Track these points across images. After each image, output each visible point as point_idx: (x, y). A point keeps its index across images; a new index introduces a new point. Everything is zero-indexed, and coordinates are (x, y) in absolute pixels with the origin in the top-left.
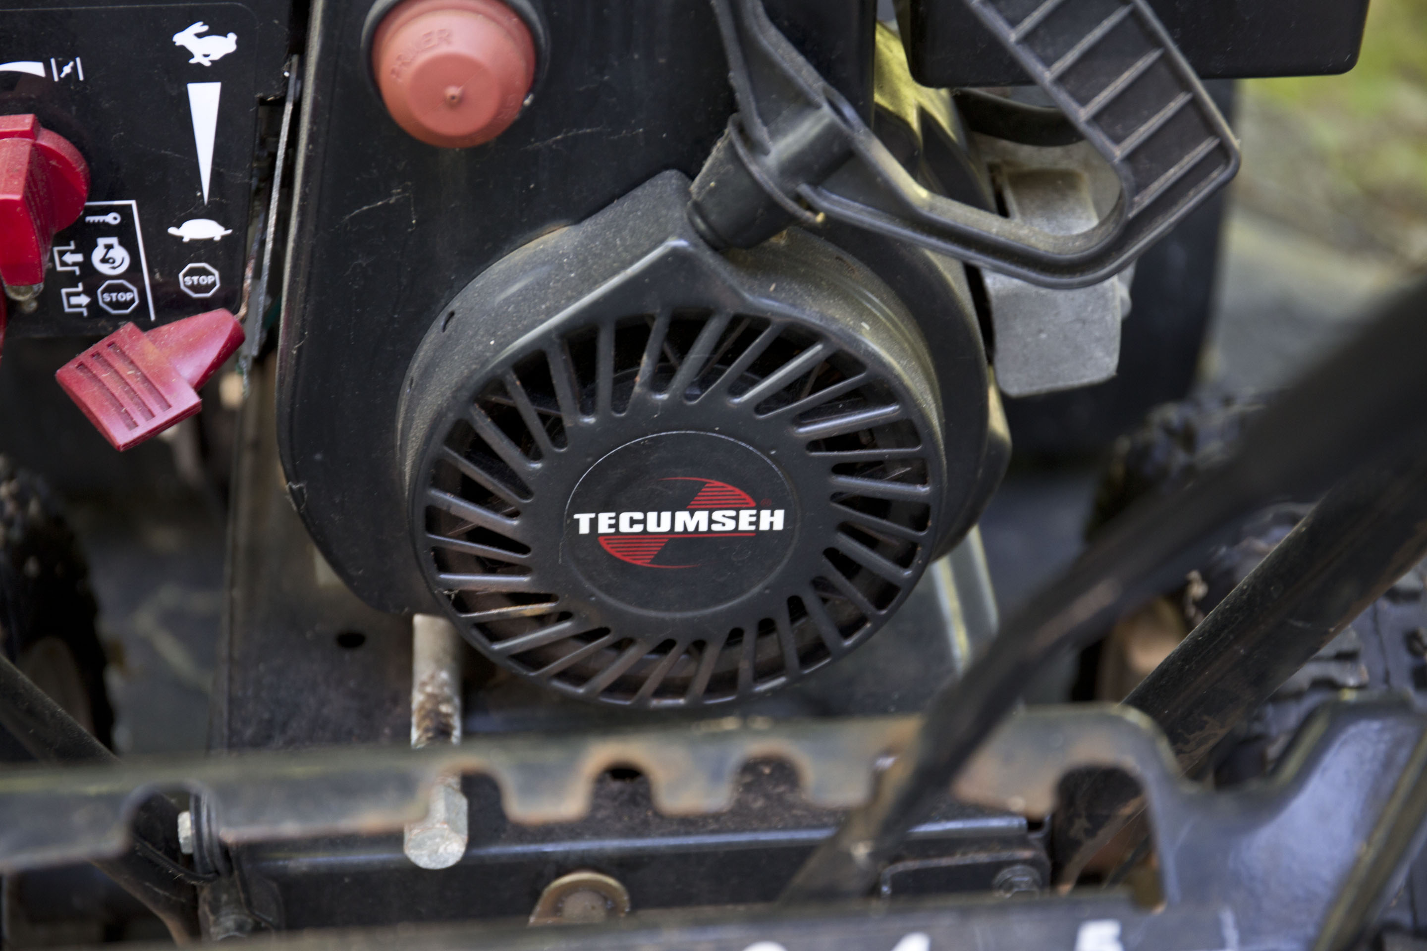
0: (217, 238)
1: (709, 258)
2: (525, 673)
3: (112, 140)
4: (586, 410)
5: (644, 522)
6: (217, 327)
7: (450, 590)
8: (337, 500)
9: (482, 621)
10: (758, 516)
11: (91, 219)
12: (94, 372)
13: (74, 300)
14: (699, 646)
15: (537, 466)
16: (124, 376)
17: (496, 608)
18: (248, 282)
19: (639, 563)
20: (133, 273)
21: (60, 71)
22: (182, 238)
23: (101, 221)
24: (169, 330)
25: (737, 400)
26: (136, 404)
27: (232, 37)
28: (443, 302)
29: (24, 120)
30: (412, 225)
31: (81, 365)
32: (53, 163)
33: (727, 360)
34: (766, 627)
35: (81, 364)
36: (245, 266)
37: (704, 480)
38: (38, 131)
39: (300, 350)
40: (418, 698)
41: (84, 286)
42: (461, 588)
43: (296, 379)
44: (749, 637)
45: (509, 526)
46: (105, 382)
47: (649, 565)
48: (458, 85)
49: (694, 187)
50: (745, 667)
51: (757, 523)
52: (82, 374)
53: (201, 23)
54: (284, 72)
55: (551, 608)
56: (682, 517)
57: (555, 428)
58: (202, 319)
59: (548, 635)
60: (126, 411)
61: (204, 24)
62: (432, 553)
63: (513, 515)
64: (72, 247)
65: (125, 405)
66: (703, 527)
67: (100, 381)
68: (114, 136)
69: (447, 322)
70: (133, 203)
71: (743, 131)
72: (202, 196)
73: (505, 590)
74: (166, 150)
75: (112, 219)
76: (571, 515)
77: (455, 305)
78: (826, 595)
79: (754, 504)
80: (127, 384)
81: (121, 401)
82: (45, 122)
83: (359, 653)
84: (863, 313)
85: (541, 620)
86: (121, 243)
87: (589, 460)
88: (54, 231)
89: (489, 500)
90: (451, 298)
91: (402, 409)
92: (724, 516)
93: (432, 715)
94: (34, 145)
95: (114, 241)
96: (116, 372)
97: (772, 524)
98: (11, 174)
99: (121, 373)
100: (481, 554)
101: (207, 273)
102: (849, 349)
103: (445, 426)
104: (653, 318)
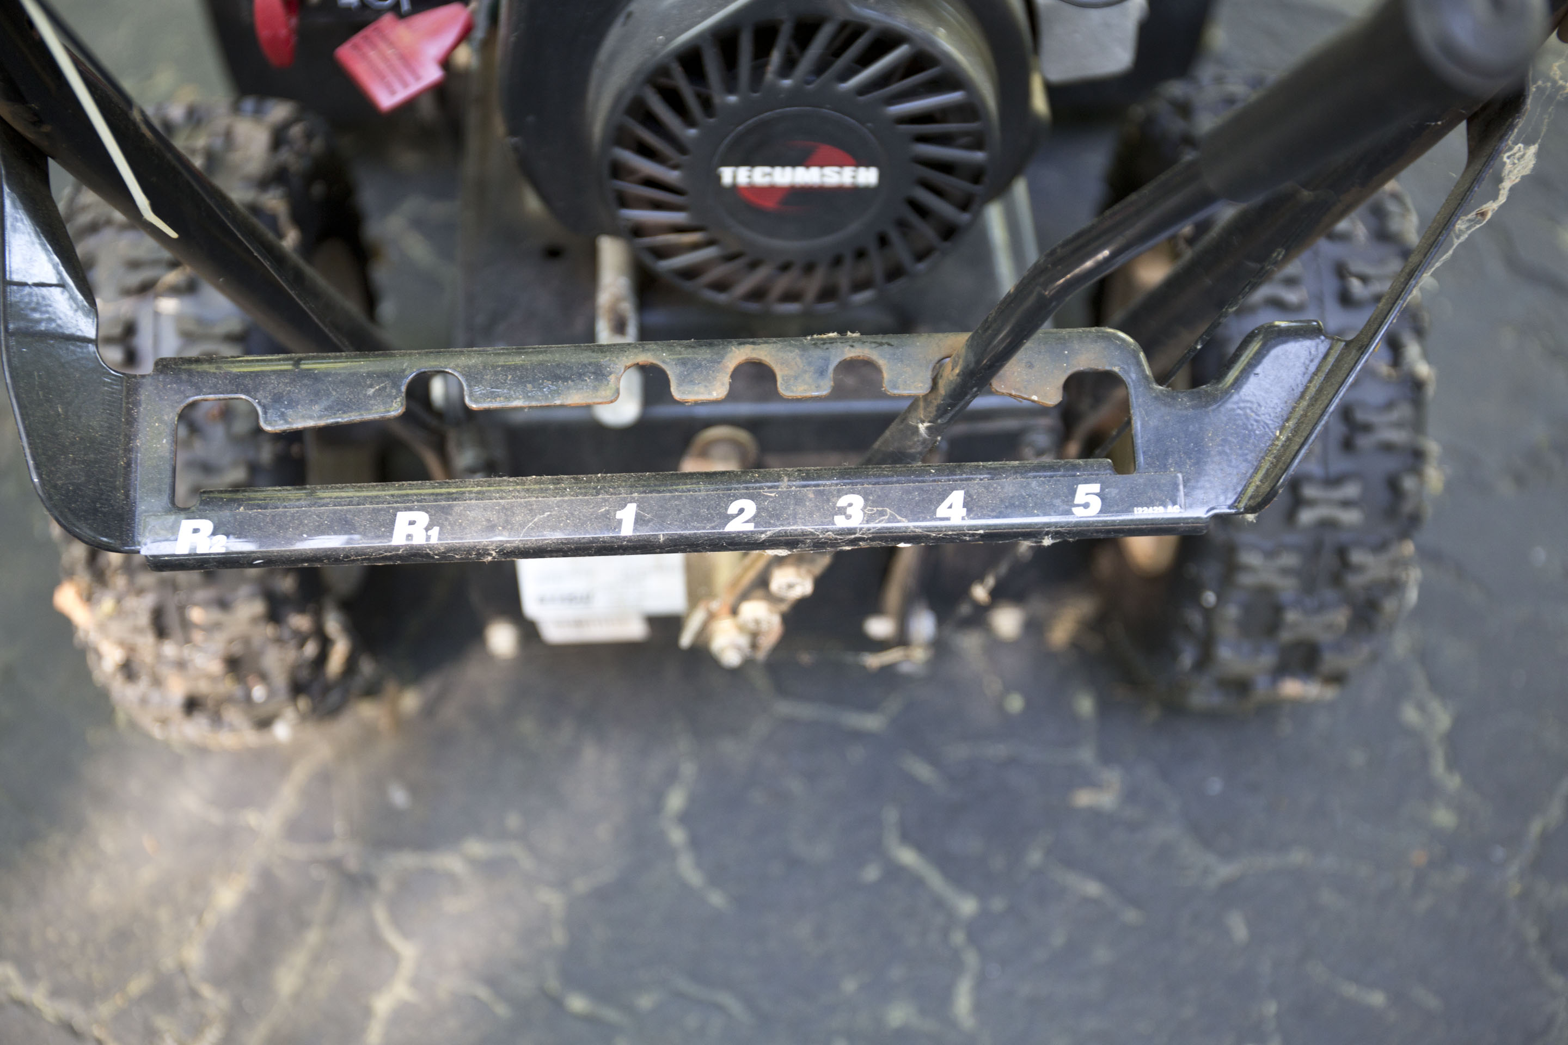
2: (683, 283)
4: (731, 91)
6: (454, 18)
7: (629, 222)
8: (544, 151)
9: (651, 245)
12: (365, 52)
14: (811, 267)
15: (693, 131)
16: (386, 55)
17: (662, 236)
24: (419, 18)
25: (845, 85)
26: (396, 77)
28: (624, 3)
33: (838, 53)
34: (861, 254)
35: (354, 45)
39: (516, 37)
40: (603, 298)
42: (636, 220)
44: (848, 262)
45: (672, 176)
46: (373, 60)
50: (844, 283)
52: (355, 53)
55: (702, 237)
57: (707, 104)
58: (442, 10)
59: (700, 257)
60: (389, 82)
62: (615, 194)
63: (675, 167)
65: (388, 77)
67: (369, 59)
69: (626, 18)
76: (717, 169)
78: (906, 231)
80: (388, 61)
81: (384, 73)
83: (560, 263)
84: (940, 21)
85: (693, 246)
87: (733, 127)
89: (655, 155)
91: (593, 85)
93: (614, 312)
96: (381, 52)
99: (384, 52)
100: (651, 195)
102: (929, 48)
103: (626, 101)
104: (781, 22)
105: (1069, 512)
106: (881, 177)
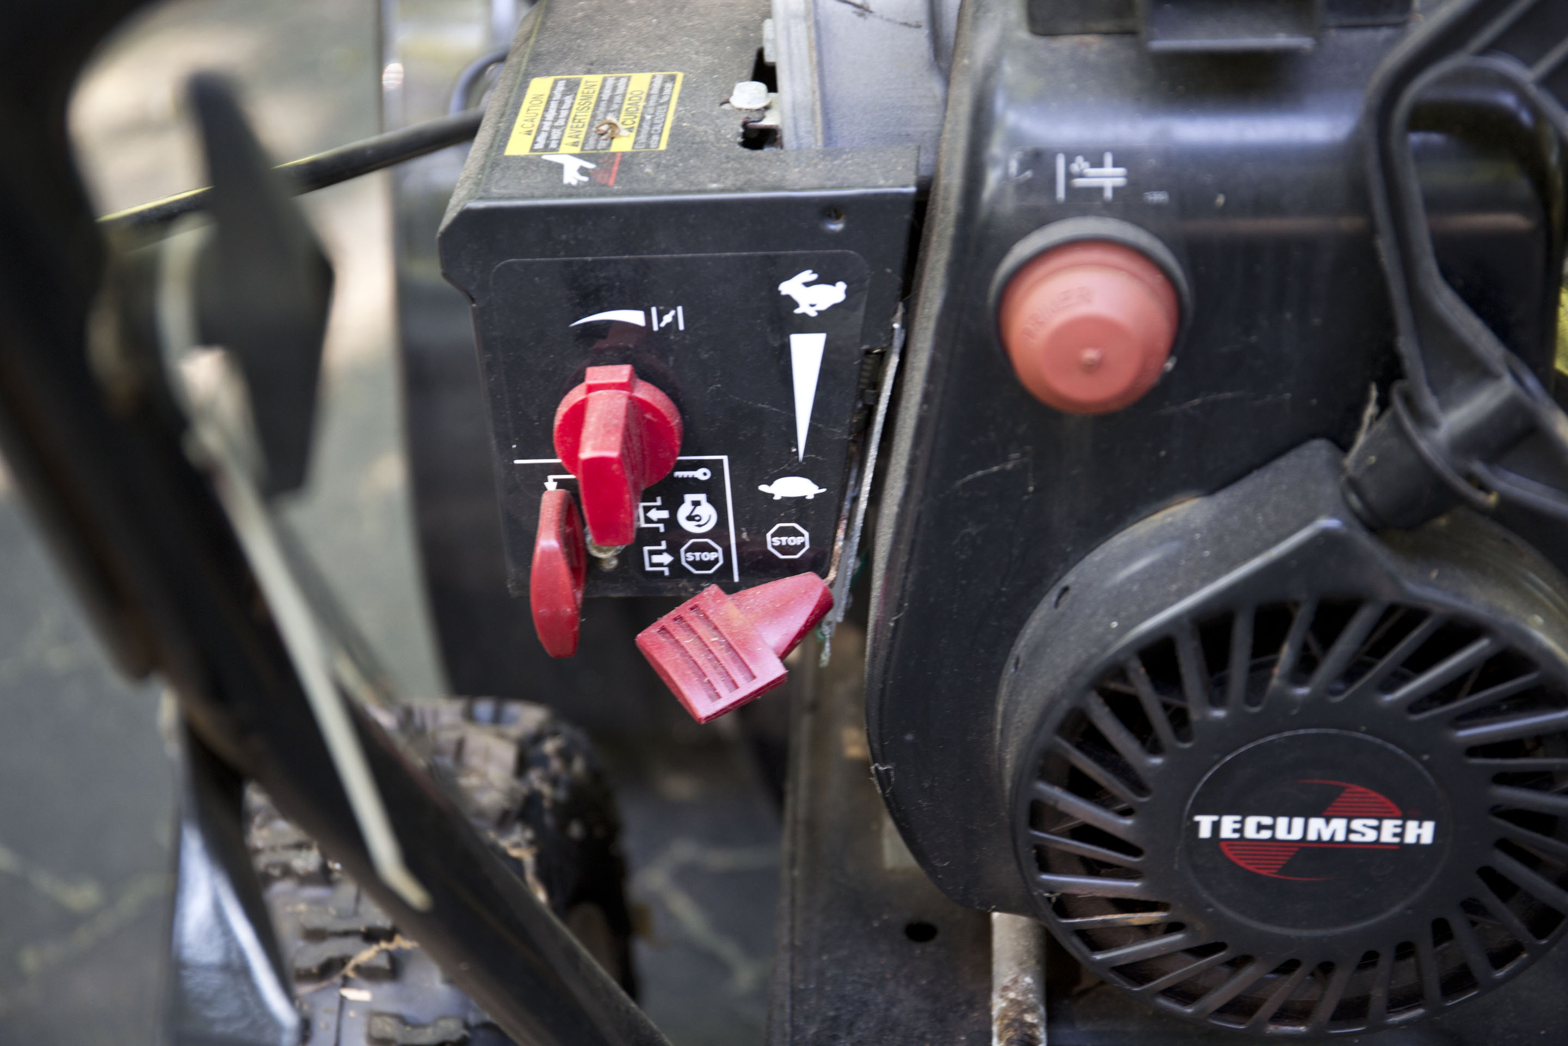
0: (810, 496)
1: (1364, 540)
2: (1128, 987)
3: (708, 391)
4: (1216, 702)
5: (1272, 827)
6: (805, 593)
7: (1051, 893)
8: (926, 785)
9: (1084, 928)
10: (1403, 827)
11: (679, 474)
12: (677, 638)
13: (656, 559)
14: (1326, 968)
15: (1157, 761)
16: (707, 643)
17: (1100, 914)
18: (839, 544)
19: (1264, 873)
20: (719, 532)
21: (660, 320)
22: (773, 495)
23: (690, 476)
24: (754, 594)
25: (1389, 698)
26: (719, 674)
27: (841, 287)
28: (1056, 575)
29: (620, 371)
30: (1027, 493)
31: (664, 630)
32: (648, 416)
33: (1379, 651)
34: (1405, 950)
35: (663, 628)
36: (836, 527)
37: (1344, 784)
38: (635, 382)
39: (897, 622)
40: (998, 1004)
41: (668, 544)
42: (1065, 891)
43: (890, 654)
44: (1385, 961)
45: (1122, 825)
46: (688, 649)
47: (1276, 876)
48: (1094, 346)
49: (1350, 460)
50: (1378, 995)
51: (1401, 835)
52: (663, 640)
53: (810, 271)
54: (894, 323)
55: (1162, 917)
56: (1316, 824)
57: (1179, 719)
58: (788, 583)
59: (1157, 947)
60: (709, 682)
61: (814, 273)
62: (1034, 851)
63: (1126, 813)
64: (659, 502)
65: (708, 674)
66: (1340, 837)
67: (682, 647)
68: (711, 388)
69: (1060, 597)
70: (725, 458)
71: (1409, 400)
72: (797, 453)
73: (1111, 895)
74: (763, 404)
75: (701, 474)
76: (1190, 817)
77: (1069, 579)
78: (1475, 918)
79: (1399, 813)
80: (710, 651)
81: (705, 670)
82: (643, 373)
83: (930, 947)
84: (1535, 605)
85: (1147, 931)
86: (709, 500)
87: (1216, 757)
88: (643, 487)
89: (1097, 795)
90: (1066, 571)
91: (1004, 690)
92: (1365, 825)
93: (1017, 1025)
94: (630, 398)
95: (702, 497)
96: (699, 638)
97: (1419, 836)
98: (608, 429)
99: (705, 640)
100: (1087, 854)
101: (798, 534)
102: (1521, 645)
103: (1059, 714)
104: (1297, 604)
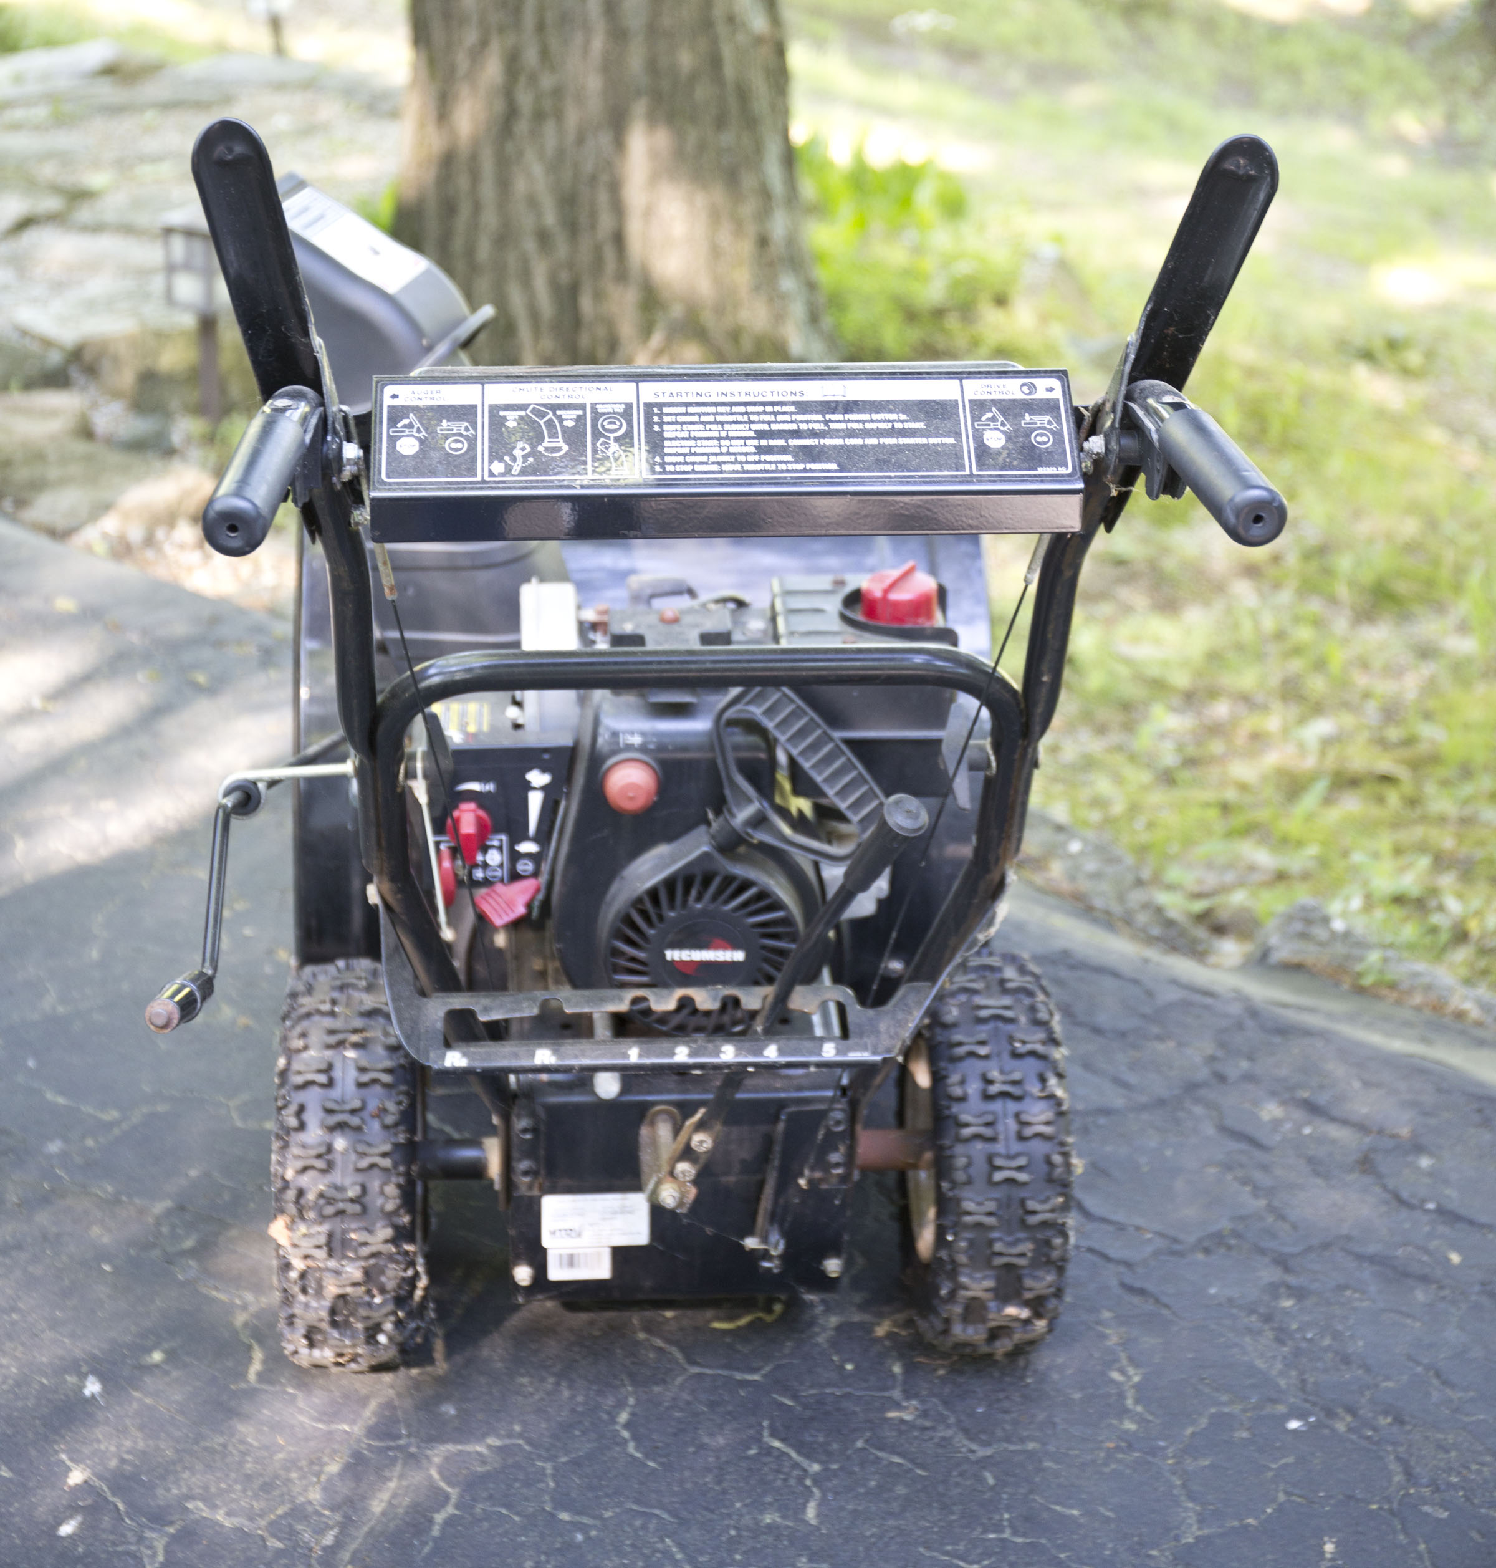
1: (717, 856)
4: (671, 910)
6: (530, 886)
7: (618, 982)
8: (574, 952)
11: (488, 843)
12: (487, 898)
13: (479, 874)
15: (654, 931)
16: (498, 901)
18: (543, 869)
20: (501, 864)
21: (485, 788)
23: (491, 844)
24: (512, 886)
25: (726, 907)
26: (503, 911)
29: (471, 805)
30: (610, 843)
31: (482, 896)
33: (723, 892)
36: (542, 863)
38: (477, 809)
39: (565, 891)
41: (483, 869)
43: (562, 904)
45: (641, 955)
46: (492, 903)
48: (633, 792)
49: (711, 831)
52: (482, 898)
54: (565, 790)
57: (661, 918)
58: (525, 882)
63: (644, 951)
64: (482, 853)
65: (499, 911)
68: (502, 812)
70: (505, 836)
71: (729, 810)
72: (530, 835)
73: (638, 983)
75: (495, 842)
76: (664, 951)
80: (500, 903)
82: (480, 807)
84: (772, 877)
86: (498, 853)
87: (672, 930)
88: (479, 846)
89: (635, 945)
94: (475, 815)
95: (496, 851)
99: (496, 899)
100: (630, 967)
101: (529, 865)
102: (766, 889)
103: (622, 915)
104: (696, 875)
105: (820, 1054)
106: (747, 956)
